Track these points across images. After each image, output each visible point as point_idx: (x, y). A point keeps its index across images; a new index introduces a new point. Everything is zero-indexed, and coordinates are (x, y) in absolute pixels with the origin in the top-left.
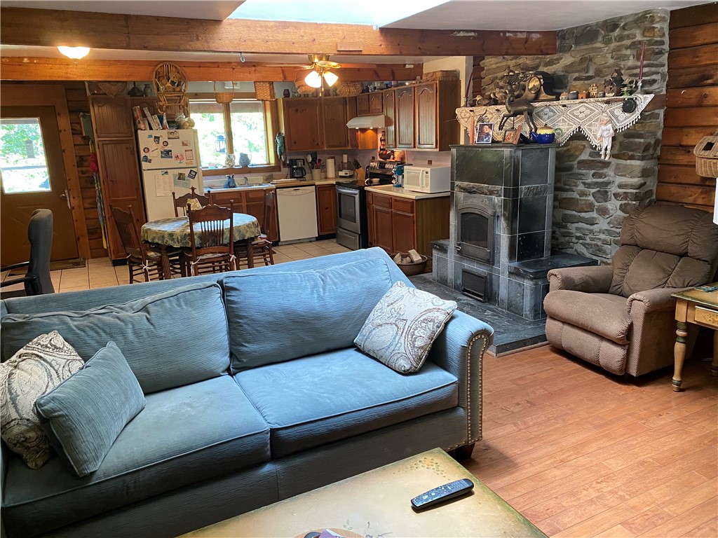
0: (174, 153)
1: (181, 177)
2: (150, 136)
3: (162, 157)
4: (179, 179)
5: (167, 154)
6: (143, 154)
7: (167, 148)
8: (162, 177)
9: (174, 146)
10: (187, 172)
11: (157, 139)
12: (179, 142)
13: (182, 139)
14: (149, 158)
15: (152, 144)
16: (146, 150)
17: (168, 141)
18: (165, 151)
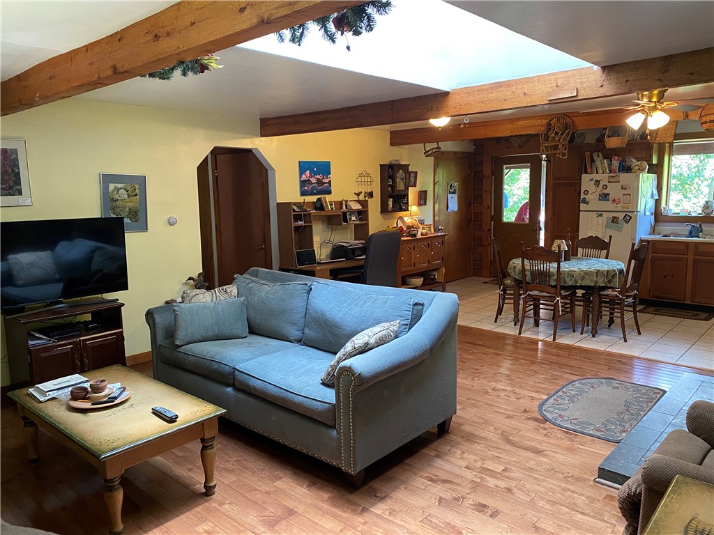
0: (611, 197)
1: (615, 220)
2: (592, 180)
3: (599, 200)
4: (613, 222)
5: (604, 197)
6: (582, 196)
7: (605, 191)
8: (596, 219)
9: (613, 190)
10: (621, 216)
11: (597, 182)
12: (618, 186)
13: (622, 183)
14: (587, 200)
15: (591, 187)
16: (586, 192)
17: (608, 184)
18: (603, 194)
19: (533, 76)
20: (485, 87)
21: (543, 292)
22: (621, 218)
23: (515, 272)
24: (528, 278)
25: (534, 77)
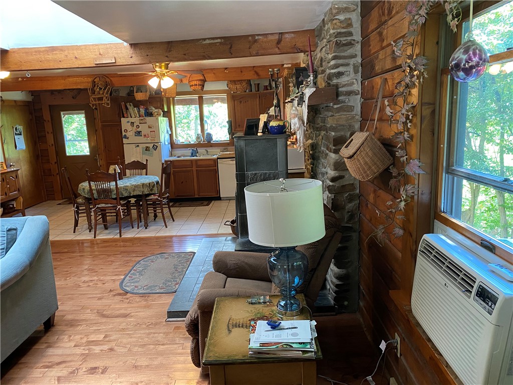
0: (143, 133)
1: (147, 149)
2: (128, 122)
3: (135, 135)
4: (146, 150)
5: (138, 133)
6: (124, 134)
7: (138, 130)
8: (135, 149)
9: (143, 129)
10: (151, 146)
11: (132, 123)
12: (146, 126)
13: (148, 123)
14: (127, 136)
15: (129, 127)
16: (126, 131)
17: (139, 125)
18: (137, 131)
19: (80, 44)
20: (41, 50)
21: (108, 204)
22: (151, 147)
23: (84, 192)
24: (96, 196)
25: (81, 46)
